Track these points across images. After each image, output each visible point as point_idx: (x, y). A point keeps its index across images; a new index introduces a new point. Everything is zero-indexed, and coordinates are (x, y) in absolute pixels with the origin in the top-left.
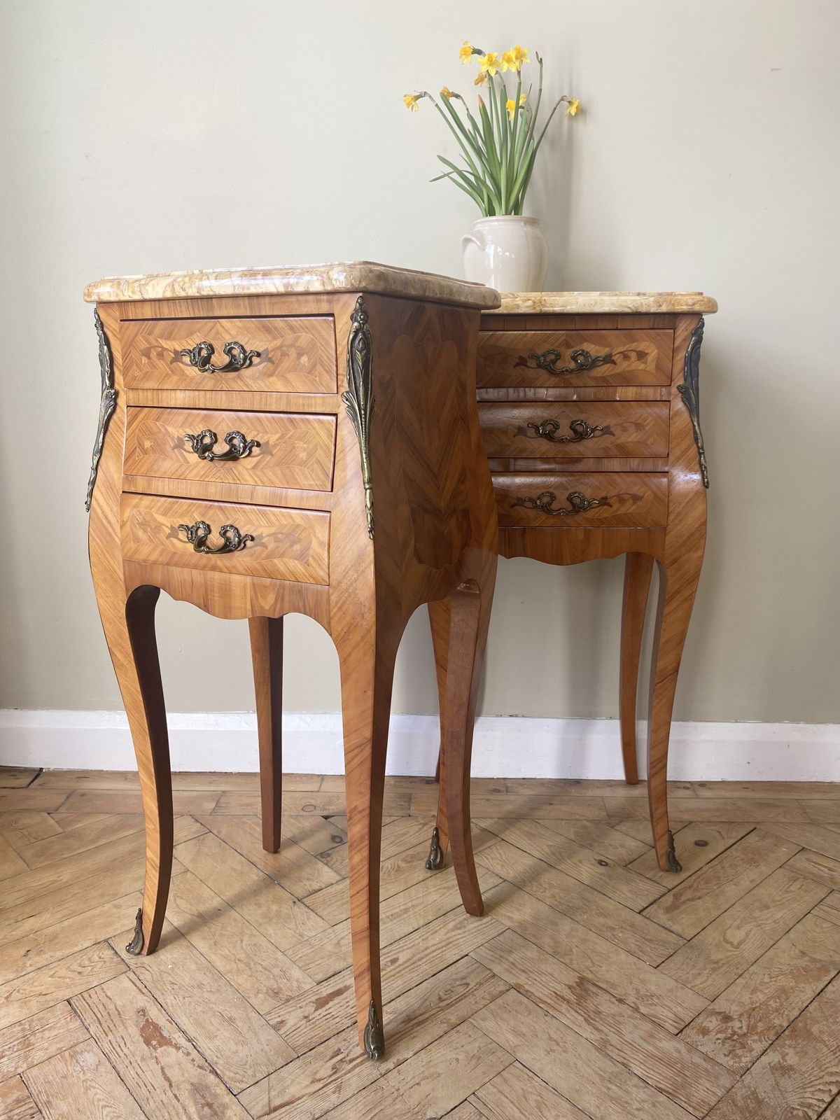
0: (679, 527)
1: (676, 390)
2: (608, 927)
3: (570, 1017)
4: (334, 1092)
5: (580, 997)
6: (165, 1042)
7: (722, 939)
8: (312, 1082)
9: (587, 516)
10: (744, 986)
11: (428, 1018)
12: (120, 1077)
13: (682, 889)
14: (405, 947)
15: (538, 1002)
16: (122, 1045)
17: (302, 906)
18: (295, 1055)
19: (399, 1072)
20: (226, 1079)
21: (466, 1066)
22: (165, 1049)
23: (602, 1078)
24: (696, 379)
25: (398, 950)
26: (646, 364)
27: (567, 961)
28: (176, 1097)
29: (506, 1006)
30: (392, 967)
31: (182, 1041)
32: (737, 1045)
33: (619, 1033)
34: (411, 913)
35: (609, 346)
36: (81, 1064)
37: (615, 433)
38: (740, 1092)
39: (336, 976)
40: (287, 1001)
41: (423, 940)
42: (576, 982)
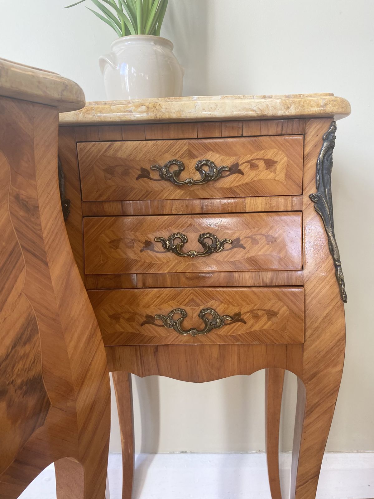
0: (317, 343)
1: (308, 199)
9: (221, 333)
24: (329, 186)
26: (275, 172)
35: (235, 155)
37: (245, 246)
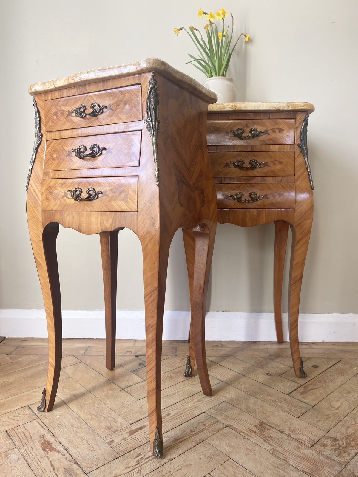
0: (301, 208)
1: (297, 146)
2: (273, 401)
3: (256, 439)
4: (137, 473)
5: (261, 431)
6: (53, 449)
7: (329, 406)
8: (126, 468)
9: (258, 203)
10: (343, 426)
11: (185, 440)
12: (29, 465)
13: (307, 385)
14: (174, 409)
15: (240, 433)
16: (31, 451)
17: (124, 392)
18: (118, 456)
19: (170, 463)
20: (82, 466)
21: (205, 461)
22: (52, 453)
23: (274, 467)
24: (306, 141)
25: (170, 410)
26: (283, 134)
27: (254, 415)
28: (56, 474)
29: (224, 434)
30: (168, 417)
31: (62, 449)
32: (342, 452)
33: (282, 446)
34: (177, 395)
35: (266, 126)
36: (10, 459)
37: (270, 165)
38: (345, 473)
39: (140, 421)
40: (115, 432)
41: (183, 406)
42: (259, 424)
